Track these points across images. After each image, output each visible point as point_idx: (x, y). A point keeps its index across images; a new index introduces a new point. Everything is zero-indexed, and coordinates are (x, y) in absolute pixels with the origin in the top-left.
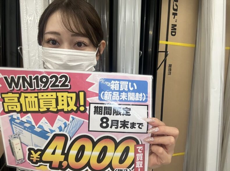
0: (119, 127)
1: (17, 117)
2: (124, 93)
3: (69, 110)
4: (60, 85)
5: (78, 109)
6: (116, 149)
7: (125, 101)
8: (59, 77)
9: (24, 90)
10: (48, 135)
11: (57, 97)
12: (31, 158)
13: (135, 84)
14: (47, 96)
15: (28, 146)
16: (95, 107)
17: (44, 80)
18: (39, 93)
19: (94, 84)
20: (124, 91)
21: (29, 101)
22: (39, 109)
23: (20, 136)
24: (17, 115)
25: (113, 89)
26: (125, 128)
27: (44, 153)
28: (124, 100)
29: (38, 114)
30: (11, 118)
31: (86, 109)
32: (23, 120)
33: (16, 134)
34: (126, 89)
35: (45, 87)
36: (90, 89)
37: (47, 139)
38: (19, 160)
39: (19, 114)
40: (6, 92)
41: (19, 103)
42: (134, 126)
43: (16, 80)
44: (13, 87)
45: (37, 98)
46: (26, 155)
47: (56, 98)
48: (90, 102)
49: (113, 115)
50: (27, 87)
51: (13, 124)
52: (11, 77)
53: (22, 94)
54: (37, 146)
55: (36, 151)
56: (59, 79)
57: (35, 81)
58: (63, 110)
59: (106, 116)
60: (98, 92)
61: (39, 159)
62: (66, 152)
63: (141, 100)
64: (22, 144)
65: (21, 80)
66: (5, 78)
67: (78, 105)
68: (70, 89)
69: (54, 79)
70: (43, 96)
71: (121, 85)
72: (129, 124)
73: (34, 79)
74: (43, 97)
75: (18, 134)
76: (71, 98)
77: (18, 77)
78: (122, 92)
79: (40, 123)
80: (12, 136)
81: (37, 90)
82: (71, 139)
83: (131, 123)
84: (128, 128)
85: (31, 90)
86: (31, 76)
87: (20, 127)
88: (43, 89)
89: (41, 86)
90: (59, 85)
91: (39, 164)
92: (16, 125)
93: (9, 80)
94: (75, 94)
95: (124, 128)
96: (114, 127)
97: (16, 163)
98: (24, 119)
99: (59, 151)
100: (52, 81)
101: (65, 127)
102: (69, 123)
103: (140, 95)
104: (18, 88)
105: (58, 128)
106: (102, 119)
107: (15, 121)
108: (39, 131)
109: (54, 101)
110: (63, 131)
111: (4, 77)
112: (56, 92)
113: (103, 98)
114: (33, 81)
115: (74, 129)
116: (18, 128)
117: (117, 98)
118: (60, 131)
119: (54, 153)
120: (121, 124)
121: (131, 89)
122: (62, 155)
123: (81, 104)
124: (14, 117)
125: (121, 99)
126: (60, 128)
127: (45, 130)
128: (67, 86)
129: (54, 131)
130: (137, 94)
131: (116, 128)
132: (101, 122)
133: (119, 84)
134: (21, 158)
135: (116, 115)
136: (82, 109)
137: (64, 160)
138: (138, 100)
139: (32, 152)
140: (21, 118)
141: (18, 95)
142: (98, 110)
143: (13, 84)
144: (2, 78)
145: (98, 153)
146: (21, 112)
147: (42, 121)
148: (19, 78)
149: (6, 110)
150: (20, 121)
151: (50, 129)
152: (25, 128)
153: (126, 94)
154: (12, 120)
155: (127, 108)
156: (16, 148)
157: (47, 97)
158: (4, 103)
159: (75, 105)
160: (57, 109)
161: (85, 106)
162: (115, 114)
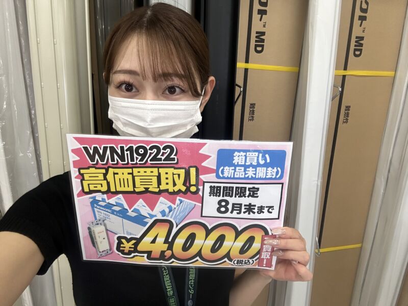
0: (242, 213)
1: (102, 199)
2: (251, 168)
3: (176, 191)
4: (163, 158)
5: (188, 190)
6: (236, 238)
7: (252, 178)
8: (161, 147)
9: (112, 164)
10: (146, 220)
11: (159, 174)
12: (121, 249)
13: (267, 156)
14: (145, 172)
15: (117, 234)
16: (211, 187)
17: (141, 151)
18: (134, 169)
19: (209, 157)
20: (251, 165)
21: (120, 179)
22: (134, 190)
23: (105, 221)
24: (103, 196)
25: (236, 164)
26: (251, 213)
27: (140, 242)
28: (250, 177)
29: (131, 195)
30: (92, 200)
31: (198, 190)
32: (110, 203)
33: (100, 220)
34: (255, 163)
35: (142, 161)
36: (204, 164)
37: (145, 226)
38: (103, 252)
39: (105, 195)
40: (87, 167)
41: (105, 181)
42: (263, 210)
43: (101, 152)
44: (97, 160)
45: (131, 175)
46: (114, 245)
47: (157, 175)
48: (205, 181)
49: (235, 197)
50: (117, 160)
51: (96, 207)
52: (94, 147)
53: (110, 169)
54: (131, 234)
55: (128, 240)
56: (162, 151)
57: (128, 152)
58: (167, 190)
59: (225, 198)
60: (215, 168)
61: (133, 249)
62: (170, 240)
63: (273, 177)
64: (109, 232)
65: (108, 152)
66: (86, 149)
67: (188, 185)
68: (177, 163)
69: (155, 150)
70: (139, 172)
71: (248, 158)
72: (256, 208)
73: (127, 150)
74: (139, 174)
75: (102, 220)
76: (179, 175)
77: (104, 147)
78: (249, 166)
79: (135, 206)
80: (92, 223)
81: (132, 164)
82: (177, 226)
83: (258, 207)
84: (254, 213)
85: (123, 164)
86: (123, 147)
87: (106, 211)
88: (140, 164)
89: (137, 160)
90: (161, 158)
91: (133, 255)
92: (100, 209)
93: (91, 152)
94: (183, 171)
95: (249, 214)
96: (235, 212)
97: (99, 256)
98: (113, 201)
99: (161, 240)
100: (153, 153)
101: (170, 212)
102: (175, 206)
103: (273, 170)
104: (104, 161)
105: (160, 212)
106: (220, 202)
107: (99, 204)
108: (133, 216)
109: (155, 180)
110: (168, 216)
111: (83, 147)
112: (158, 168)
113: (222, 176)
114: (126, 153)
115: (181, 215)
116: (102, 212)
117: (241, 175)
118: (163, 216)
119: (154, 241)
120: (245, 209)
121: (262, 162)
122: (165, 243)
123: (192, 183)
124: (97, 199)
125: (246, 176)
126: (163, 213)
127: (142, 214)
128: (173, 159)
129: (156, 216)
130: (270, 169)
131: (238, 213)
132: (218, 206)
133: (246, 156)
134: (105, 249)
135: (239, 197)
136: (193, 189)
137: (167, 250)
138: (271, 176)
139: (123, 241)
140: (108, 200)
141: (104, 171)
142: (215, 191)
143: (97, 157)
144: (80, 148)
145: (213, 242)
146: (108, 191)
147: (138, 203)
148: (105, 149)
149: (86, 190)
150: (105, 204)
151: (149, 214)
152: (113, 212)
153: (254, 169)
154: (94, 202)
155: (254, 188)
156: (99, 237)
157: (145, 174)
158: (83, 181)
159: (184, 184)
160: (159, 189)
161: (197, 185)
162: (237, 196)
